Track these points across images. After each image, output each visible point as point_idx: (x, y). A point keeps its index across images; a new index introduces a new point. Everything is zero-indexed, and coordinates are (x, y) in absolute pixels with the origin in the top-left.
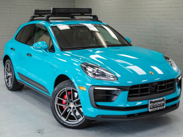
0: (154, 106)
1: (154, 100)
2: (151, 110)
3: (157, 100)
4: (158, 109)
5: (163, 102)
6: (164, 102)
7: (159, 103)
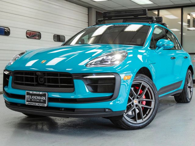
0: (32, 100)
1: (31, 92)
2: (28, 103)
3: (35, 92)
4: (37, 104)
5: (43, 98)
6: (45, 98)
7: (38, 98)
